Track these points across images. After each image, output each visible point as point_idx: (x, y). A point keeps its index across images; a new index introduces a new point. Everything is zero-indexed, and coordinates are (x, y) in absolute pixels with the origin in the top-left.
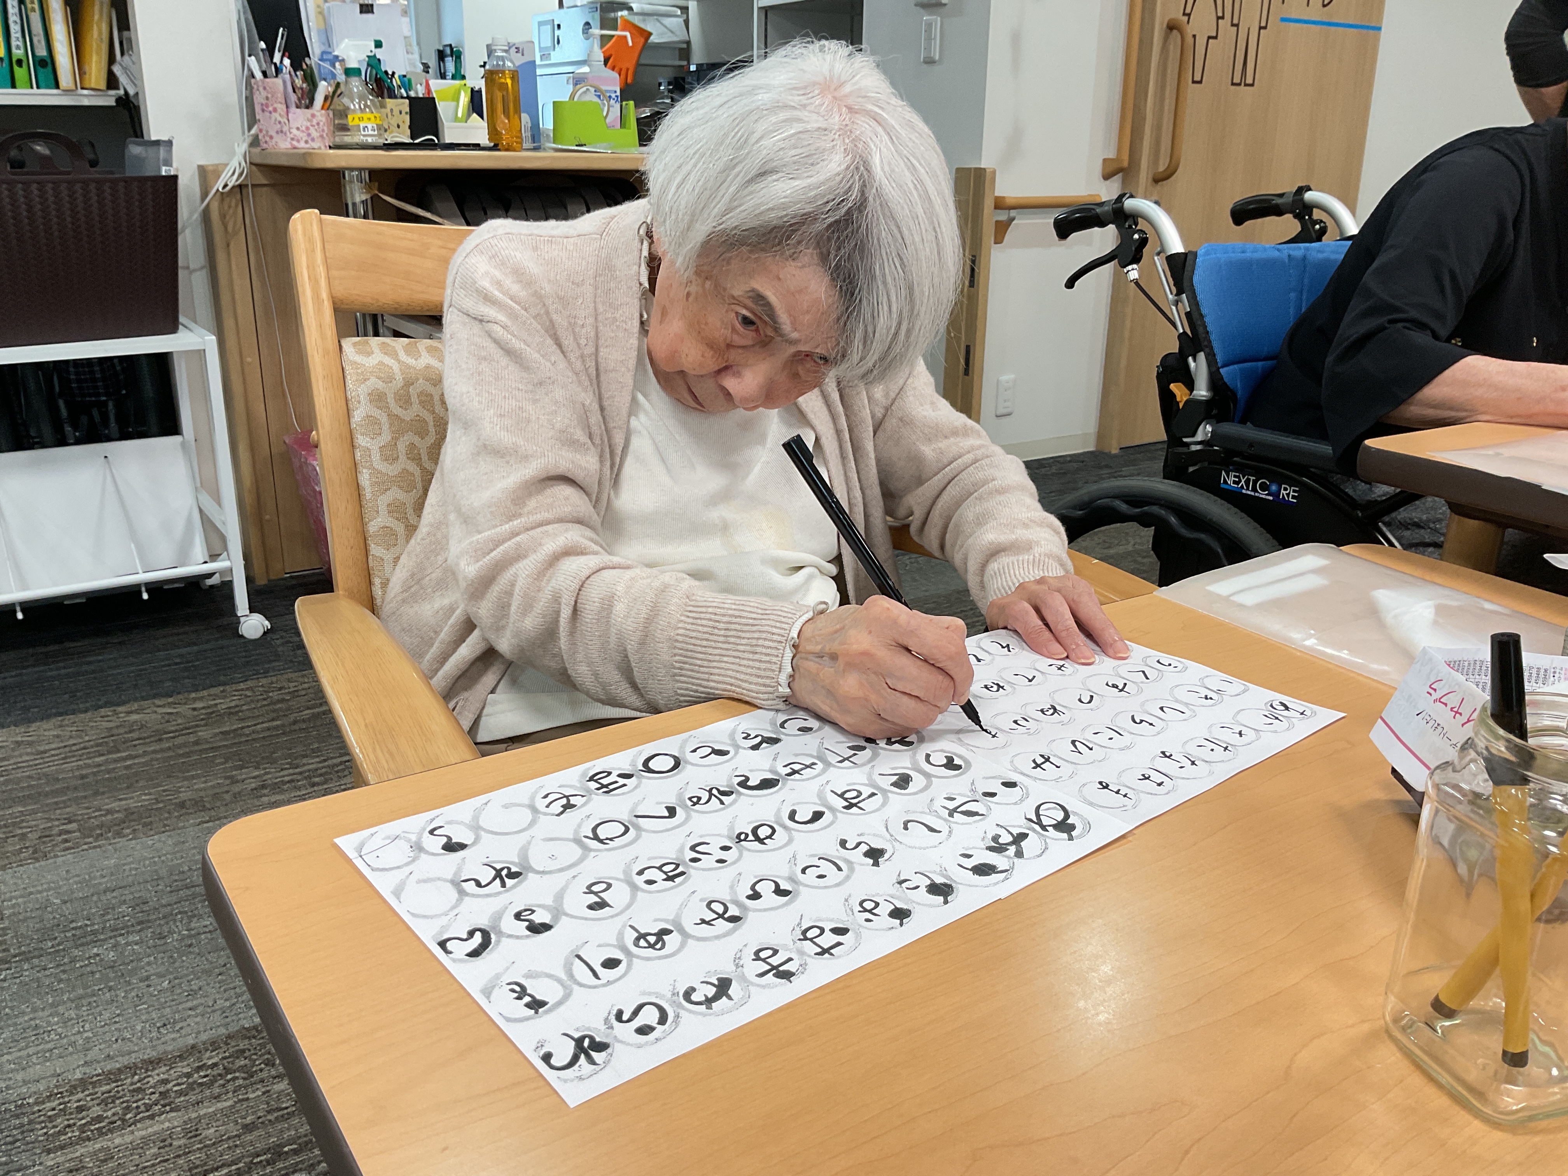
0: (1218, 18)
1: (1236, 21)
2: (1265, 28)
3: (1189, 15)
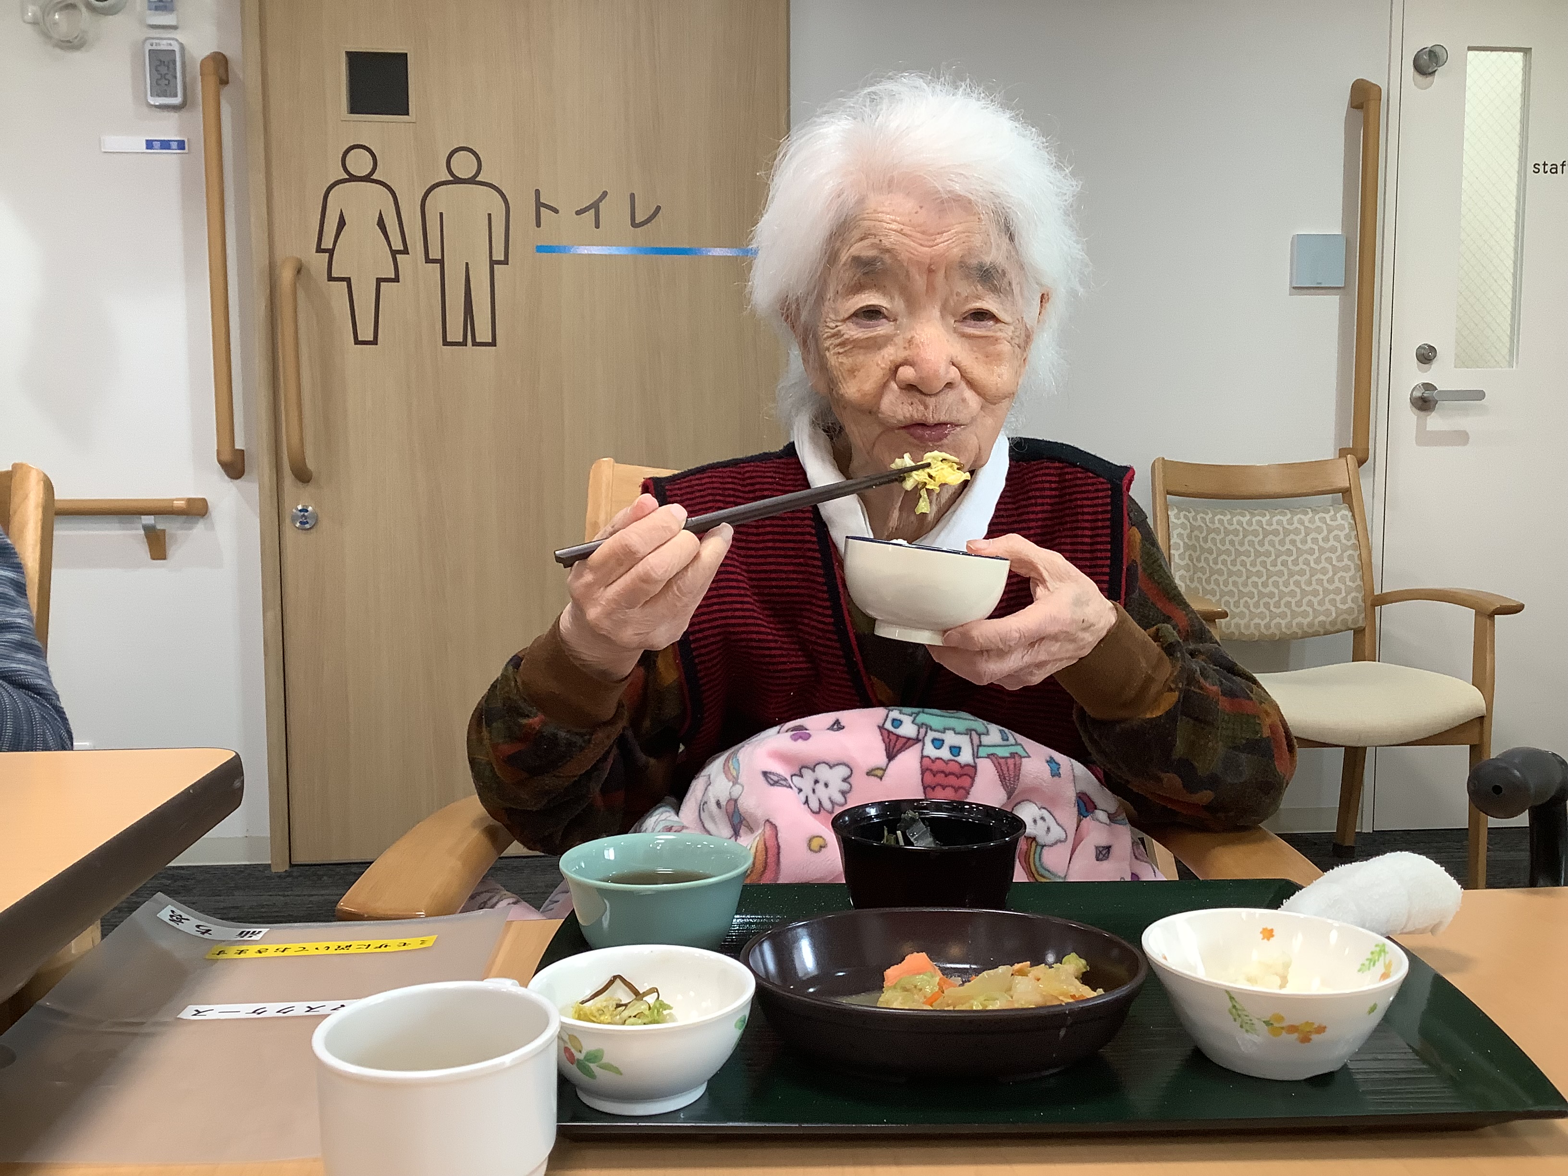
0: (394, 253)
1: (435, 254)
2: (506, 262)
3: (331, 252)
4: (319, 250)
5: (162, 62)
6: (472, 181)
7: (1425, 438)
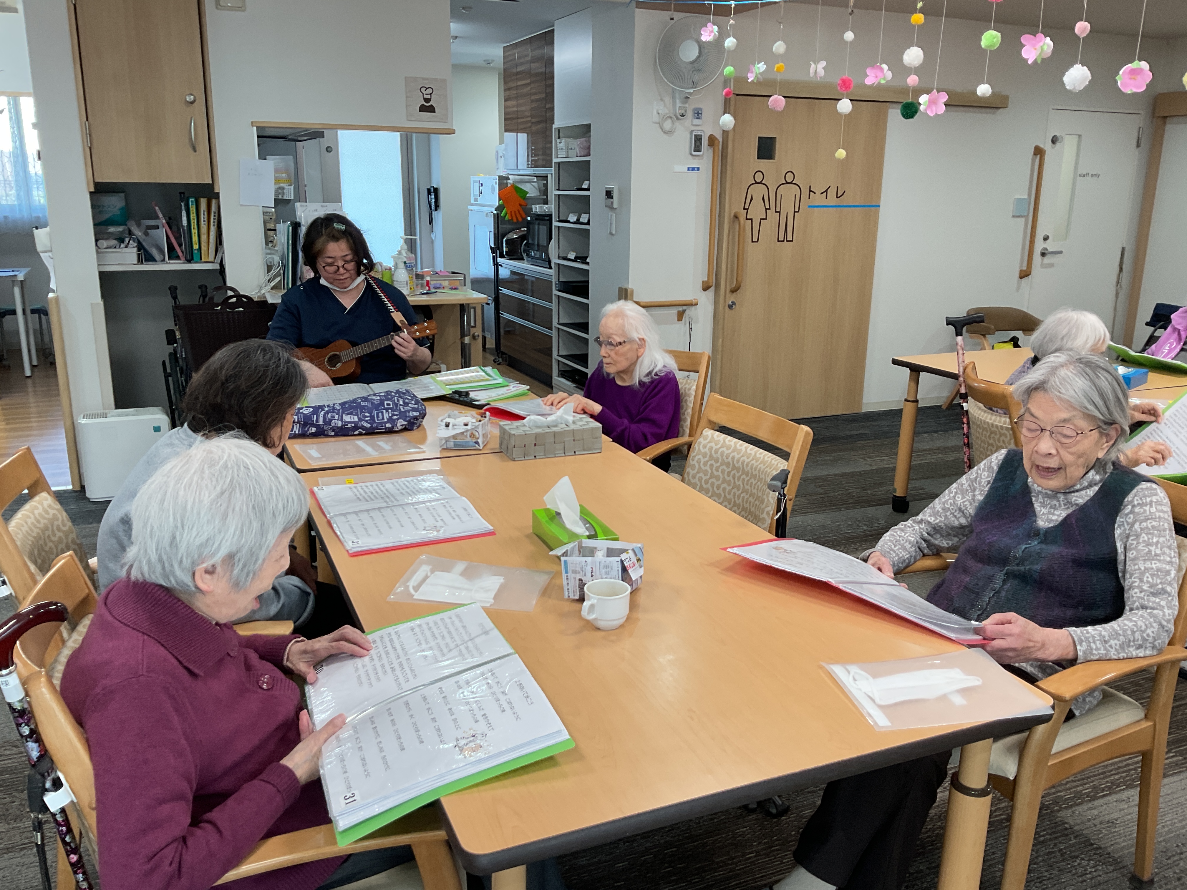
0: (766, 209)
1: (778, 210)
2: (798, 212)
3: (747, 209)
4: (744, 209)
5: (698, 139)
6: (791, 183)
7: (1043, 266)
